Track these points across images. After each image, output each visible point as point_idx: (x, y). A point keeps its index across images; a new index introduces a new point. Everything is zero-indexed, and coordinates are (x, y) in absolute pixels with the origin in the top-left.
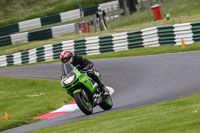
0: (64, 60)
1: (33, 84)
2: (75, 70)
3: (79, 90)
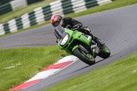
0: (55, 24)
1: (14, 54)
2: (67, 30)
3: (77, 46)
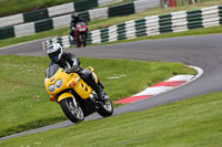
1: (113, 65)
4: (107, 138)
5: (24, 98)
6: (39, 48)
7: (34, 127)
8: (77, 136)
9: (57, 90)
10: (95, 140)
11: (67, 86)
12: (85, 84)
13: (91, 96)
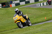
4: (51, 27)
5: (32, 17)
6: (35, 6)
7: (34, 24)
8: (44, 26)
9: (16, 20)
10: (48, 27)
11: (19, 19)
12: (24, 19)
13: (25, 22)
